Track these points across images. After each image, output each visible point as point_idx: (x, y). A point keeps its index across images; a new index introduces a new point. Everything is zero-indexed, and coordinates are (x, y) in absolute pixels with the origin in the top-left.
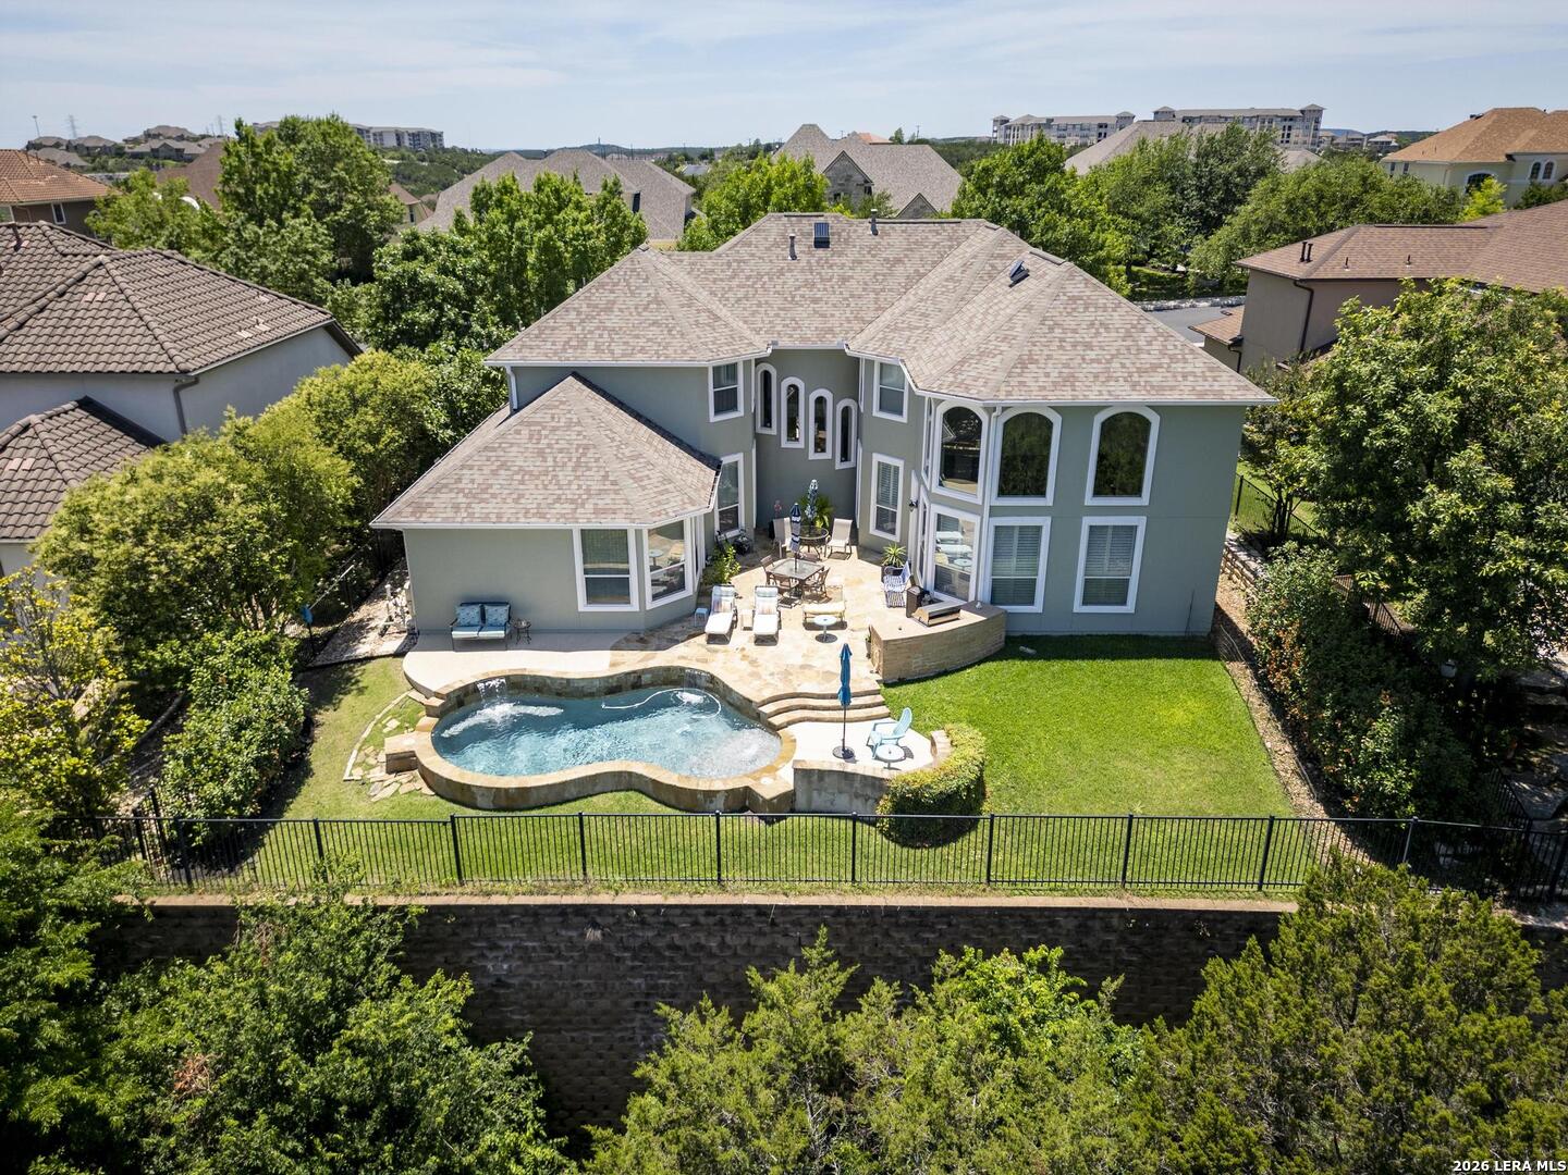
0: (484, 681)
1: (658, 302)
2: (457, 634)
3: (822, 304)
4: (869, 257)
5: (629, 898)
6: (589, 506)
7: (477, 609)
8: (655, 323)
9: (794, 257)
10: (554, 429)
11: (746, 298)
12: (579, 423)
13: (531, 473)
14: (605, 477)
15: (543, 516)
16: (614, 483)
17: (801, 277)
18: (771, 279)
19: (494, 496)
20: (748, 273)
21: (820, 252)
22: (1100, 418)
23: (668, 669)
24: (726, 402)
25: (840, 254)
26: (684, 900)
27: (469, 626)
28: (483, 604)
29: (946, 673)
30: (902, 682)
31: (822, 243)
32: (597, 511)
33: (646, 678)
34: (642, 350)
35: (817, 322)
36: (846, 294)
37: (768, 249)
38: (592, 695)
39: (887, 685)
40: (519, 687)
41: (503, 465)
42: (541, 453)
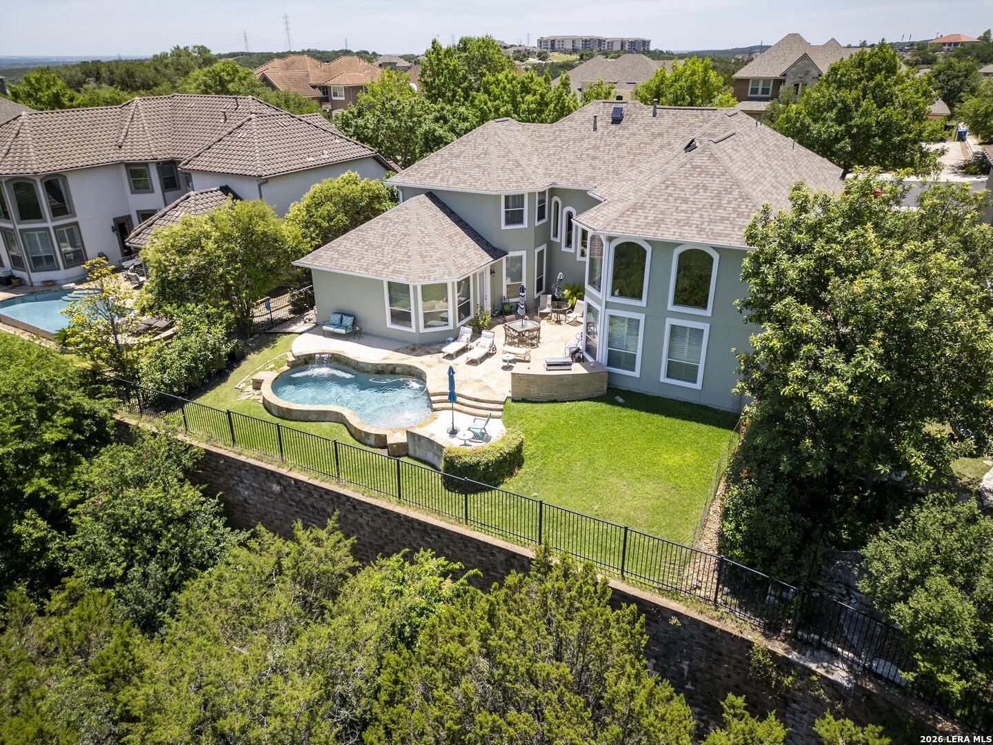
0: (320, 354)
1: (486, 153)
2: (325, 328)
3: (597, 161)
4: (642, 131)
5: (295, 475)
6: (391, 268)
7: (339, 316)
8: (479, 166)
9: (595, 129)
10: (396, 223)
11: (554, 154)
12: (408, 221)
13: (372, 246)
14: (406, 253)
15: (367, 270)
16: (409, 257)
17: (593, 142)
18: (574, 143)
19: (351, 256)
20: (563, 138)
21: (614, 127)
22: (677, 251)
23: (410, 367)
24: (514, 217)
25: (624, 129)
26: (316, 482)
27: (333, 325)
28: (343, 314)
29: (555, 401)
30: (524, 401)
31: (617, 120)
32: (394, 272)
33: (398, 369)
34: (464, 182)
35: (589, 172)
36: (615, 155)
37: (582, 123)
38: (368, 372)
39: (514, 401)
40: (337, 360)
41: (363, 240)
42: (383, 236)
